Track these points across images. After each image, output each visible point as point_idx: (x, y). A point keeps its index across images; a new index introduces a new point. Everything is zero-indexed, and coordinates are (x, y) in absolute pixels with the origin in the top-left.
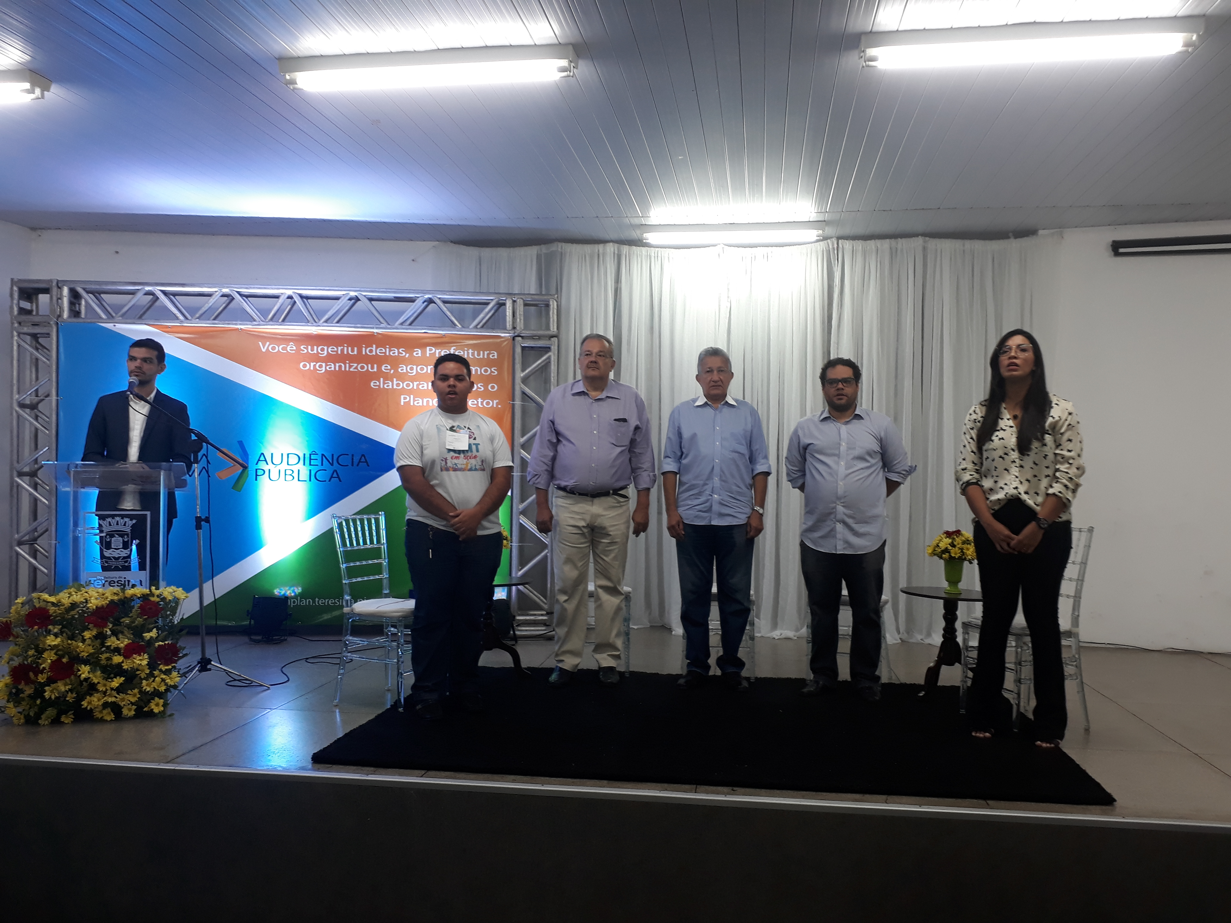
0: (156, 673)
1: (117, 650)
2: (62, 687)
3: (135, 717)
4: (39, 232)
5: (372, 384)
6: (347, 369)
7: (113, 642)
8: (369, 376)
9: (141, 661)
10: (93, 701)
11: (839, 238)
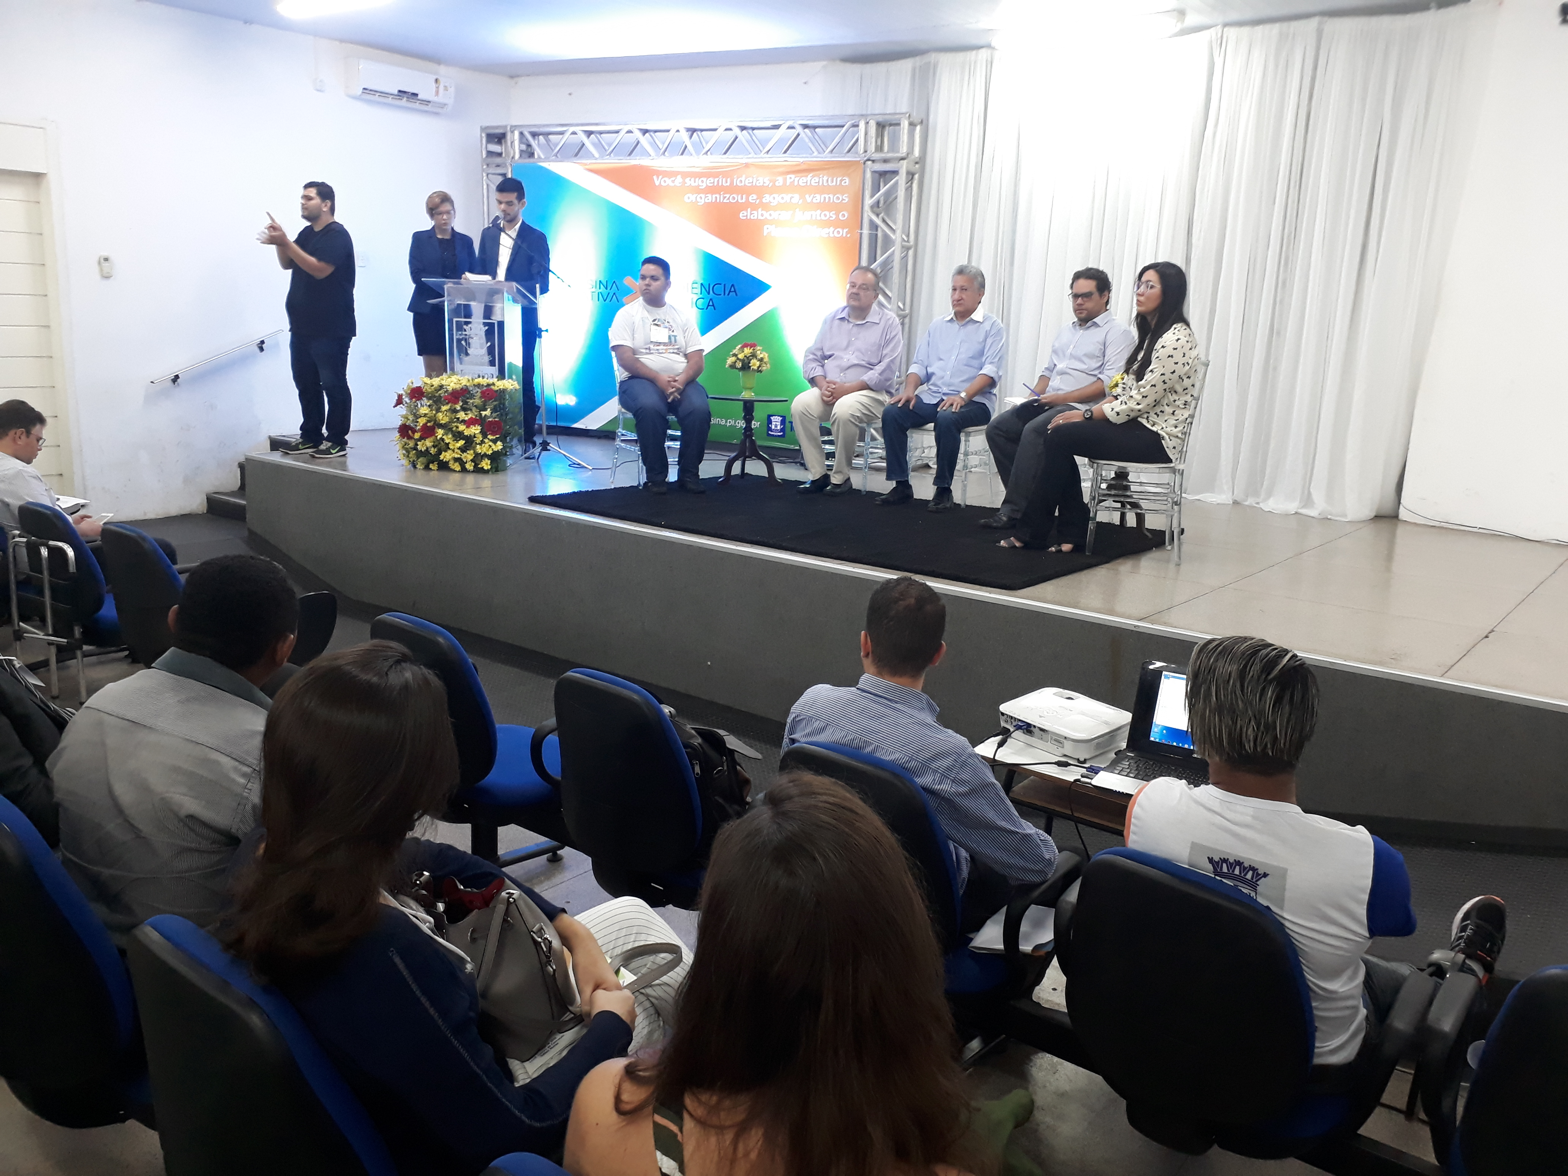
0: (486, 440)
1: (463, 421)
2: (428, 443)
3: (473, 471)
4: (516, 79)
5: (741, 215)
6: (721, 201)
7: (462, 415)
8: (739, 207)
9: (475, 430)
10: (446, 456)
11: (1226, 25)
